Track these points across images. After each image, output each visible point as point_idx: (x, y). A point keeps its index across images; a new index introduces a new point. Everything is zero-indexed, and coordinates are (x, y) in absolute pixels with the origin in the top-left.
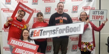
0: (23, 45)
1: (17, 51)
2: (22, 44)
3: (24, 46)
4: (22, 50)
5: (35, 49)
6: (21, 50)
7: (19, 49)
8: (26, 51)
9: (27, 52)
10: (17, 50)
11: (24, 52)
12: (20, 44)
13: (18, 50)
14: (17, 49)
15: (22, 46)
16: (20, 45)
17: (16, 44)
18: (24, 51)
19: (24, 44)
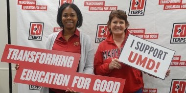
0: (38, 60)
1: (25, 77)
2: (35, 56)
3: (41, 62)
4: (38, 72)
5: (71, 66)
6: (35, 71)
7: (30, 71)
8: (48, 74)
9: (50, 76)
10: (25, 74)
11: (42, 77)
12: (30, 57)
13: (26, 72)
14: (25, 70)
15: (35, 62)
16: (30, 61)
17: (21, 60)
18: (43, 73)
19: (39, 56)
